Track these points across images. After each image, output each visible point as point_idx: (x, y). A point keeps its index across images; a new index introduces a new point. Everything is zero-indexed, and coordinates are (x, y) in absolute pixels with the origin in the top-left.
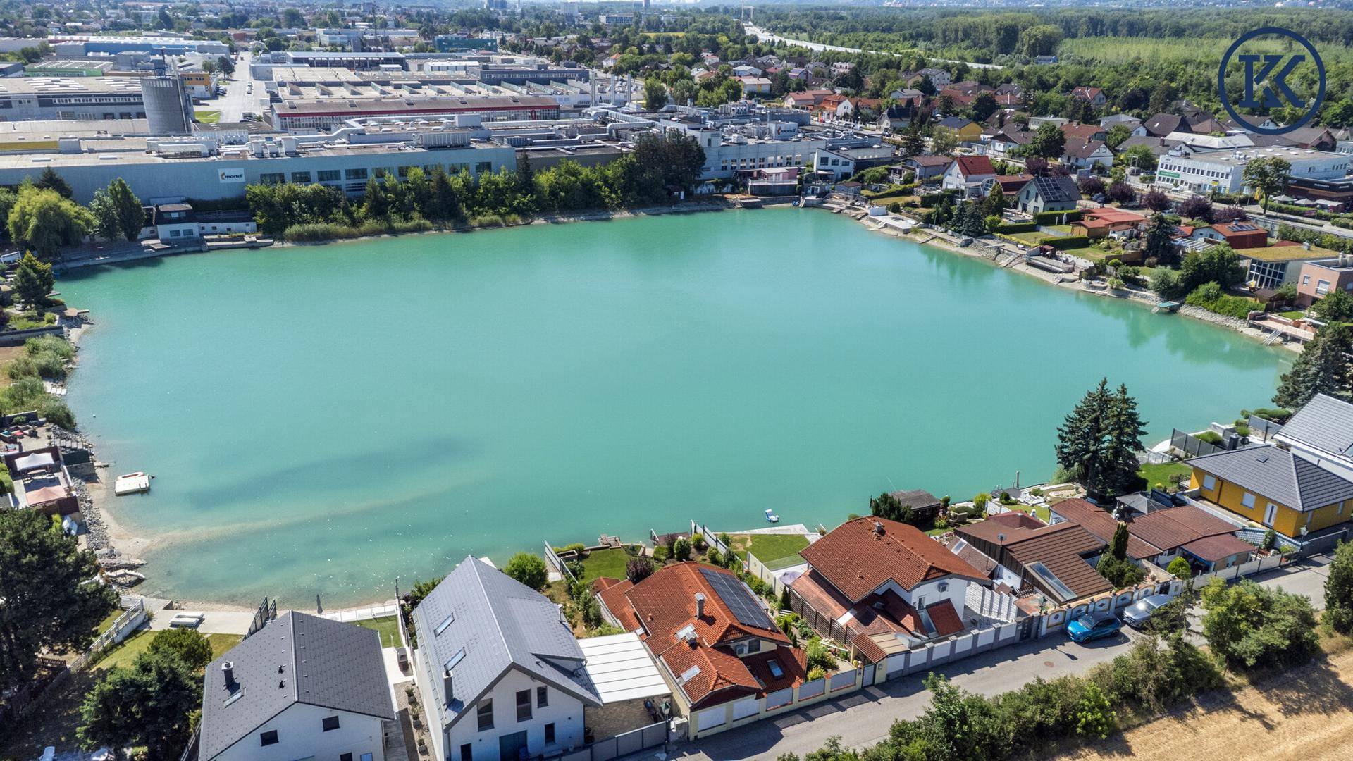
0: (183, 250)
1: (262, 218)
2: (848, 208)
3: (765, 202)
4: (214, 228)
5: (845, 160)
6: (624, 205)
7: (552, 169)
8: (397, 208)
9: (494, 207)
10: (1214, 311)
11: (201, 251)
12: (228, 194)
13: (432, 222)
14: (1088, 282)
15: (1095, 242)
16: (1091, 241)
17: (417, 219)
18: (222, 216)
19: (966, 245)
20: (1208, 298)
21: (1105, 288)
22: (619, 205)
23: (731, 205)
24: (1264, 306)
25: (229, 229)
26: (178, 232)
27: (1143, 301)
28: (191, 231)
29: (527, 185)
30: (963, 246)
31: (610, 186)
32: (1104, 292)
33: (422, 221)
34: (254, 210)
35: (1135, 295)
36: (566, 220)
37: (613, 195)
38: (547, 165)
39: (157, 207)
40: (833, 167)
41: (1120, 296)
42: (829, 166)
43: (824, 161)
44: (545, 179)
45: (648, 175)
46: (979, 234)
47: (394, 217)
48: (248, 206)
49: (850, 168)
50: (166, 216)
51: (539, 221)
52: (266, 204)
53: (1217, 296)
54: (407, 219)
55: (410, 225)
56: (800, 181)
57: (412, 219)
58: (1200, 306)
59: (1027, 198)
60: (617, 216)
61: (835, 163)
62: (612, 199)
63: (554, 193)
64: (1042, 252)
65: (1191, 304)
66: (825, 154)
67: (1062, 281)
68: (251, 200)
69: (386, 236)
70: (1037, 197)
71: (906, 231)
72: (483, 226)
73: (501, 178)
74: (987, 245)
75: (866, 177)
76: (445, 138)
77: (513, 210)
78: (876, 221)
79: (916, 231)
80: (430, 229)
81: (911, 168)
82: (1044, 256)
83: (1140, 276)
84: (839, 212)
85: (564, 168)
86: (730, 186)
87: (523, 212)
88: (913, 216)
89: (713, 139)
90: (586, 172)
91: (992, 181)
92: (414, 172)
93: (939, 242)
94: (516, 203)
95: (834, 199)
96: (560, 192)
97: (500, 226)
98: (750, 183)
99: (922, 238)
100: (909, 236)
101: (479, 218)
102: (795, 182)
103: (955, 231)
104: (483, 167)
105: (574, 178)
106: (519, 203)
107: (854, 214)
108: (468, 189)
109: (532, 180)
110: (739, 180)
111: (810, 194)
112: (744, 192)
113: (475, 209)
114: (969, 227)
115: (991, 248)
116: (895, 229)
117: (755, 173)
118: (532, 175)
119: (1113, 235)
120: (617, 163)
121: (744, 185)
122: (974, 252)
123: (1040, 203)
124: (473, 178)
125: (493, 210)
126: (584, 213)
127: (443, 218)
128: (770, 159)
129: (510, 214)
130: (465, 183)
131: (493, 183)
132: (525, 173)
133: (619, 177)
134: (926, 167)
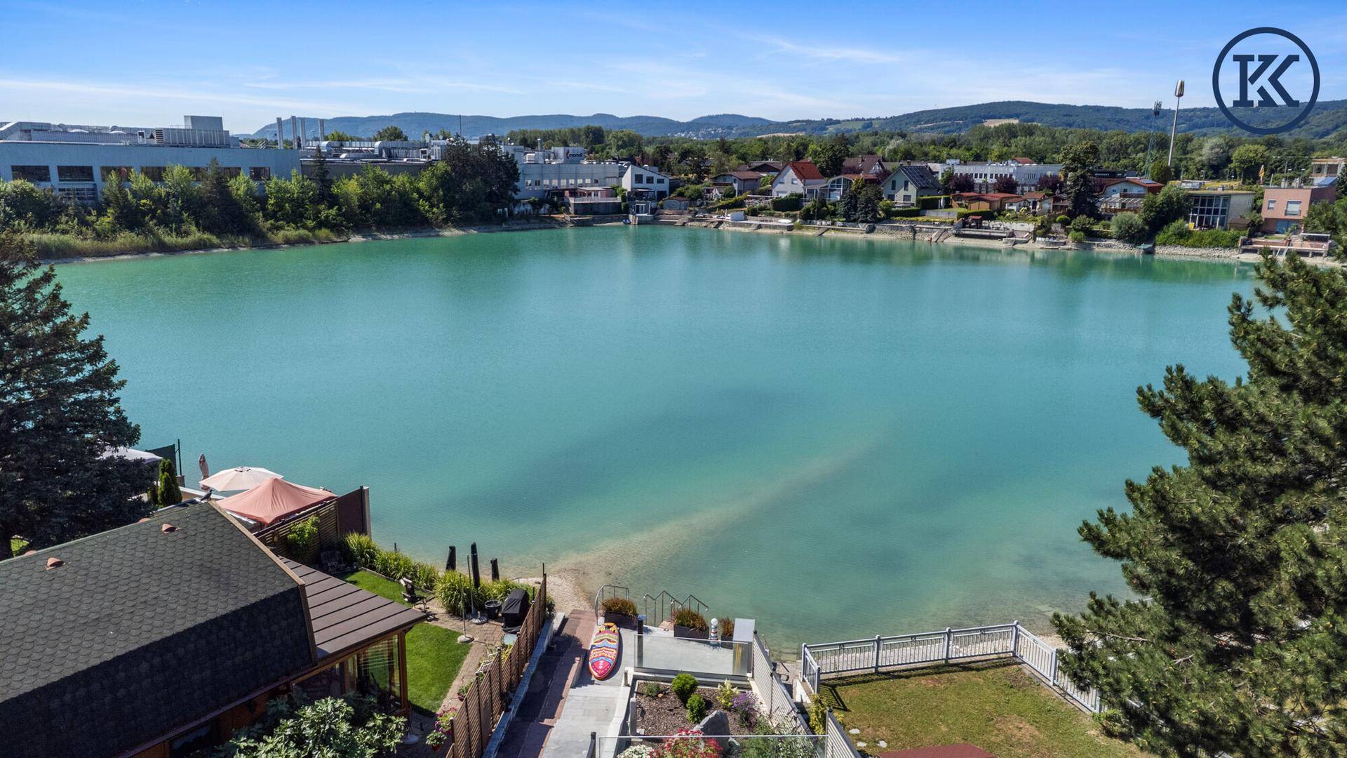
2: (692, 220)
3: (594, 221)
5: (659, 177)
6: (449, 221)
7: (355, 176)
8: (158, 219)
9: (296, 218)
10: (1193, 246)
13: (218, 237)
14: (1047, 239)
15: (1000, 215)
16: (996, 213)
17: (196, 235)
19: (871, 230)
20: (1181, 235)
22: (446, 221)
23: (562, 224)
24: (1247, 232)
27: (1109, 250)
29: (327, 196)
30: (868, 233)
31: (428, 199)
32: (1066, 247)
33: (206, 236)
35: (1098, 245)
36: (389, 237)
37: (435, 210)
38: (350, 170)
40: (649, 186)
41: (1084, 249)
43: (638, 178)
44: (351, 187)
45: (468, 187)
46: (879, 221)
47: (160, 231)
49: (665, 187)
51: (357, 239)
53: (1191, 233)
54: (179, 233)
55: (188, 240)
56: (624, 198)
57: (187, 233)
58: (1174, 244)
59: (893, 188)
60: (447, 233)
61: (650, 180)
62: (433, 213)
63: (365, 205)
64: (966, 224)
65: (1164, 244)
66: (640, 171)
67: (1015, 243)
69: (155, 254)
70: (907, 184)
71: (790, 228)
72: (289, 242)
73: (293, 185)
74: (897, 228)
75: (687, 193)
76: (194, 137)
77: (321, 224)
78: (741, 225)
79: (800, 228)
80: (218, 247)
81: (727, 185)
82: (970, 227)
83: (1096, 228)
84: (684, 224)
85: (371, 175)
86: (547, 206)
87: (335, 227)
88: (780, 216)
89: (516, 154)
90: (400, 180)
91: (839, 181)
92: (177, 171)
93: (831, 234)
94: (323, 215)
95: (668, 215)
96: (374, 204)
97: (312, 243)
98: (572, 201)
99: (809, 233)
100: (795, 232)
101: (281, 233)
102: (619, 199)
103: (847, 221)
104: (257, 174)
105: (388, 187)
106: (327, 217)
107: (704, 224)
108: (255, 199)
109: (334, 190)
110: (555, 199)
111: (638, 212)
112: (567, 211)
113: (272, 221)
114: (866, 213)
115: (902, 229)
116: (775, 227)
117: (567, 193)
118: (331, 182)
119: (1011, 208)
120: (427, 174)
121: (563, 205)
122: (882, 236)
123: (912, 190)
124: (255, 184)
125: (295, 223)
126: (406, 230)
127: (232, 233)
128: (572, 181)
129: (320, 228)
130: (249, 191)
131: (286, 191)
132: (322, 181)
133: (436, 189)
134: (745, 180)
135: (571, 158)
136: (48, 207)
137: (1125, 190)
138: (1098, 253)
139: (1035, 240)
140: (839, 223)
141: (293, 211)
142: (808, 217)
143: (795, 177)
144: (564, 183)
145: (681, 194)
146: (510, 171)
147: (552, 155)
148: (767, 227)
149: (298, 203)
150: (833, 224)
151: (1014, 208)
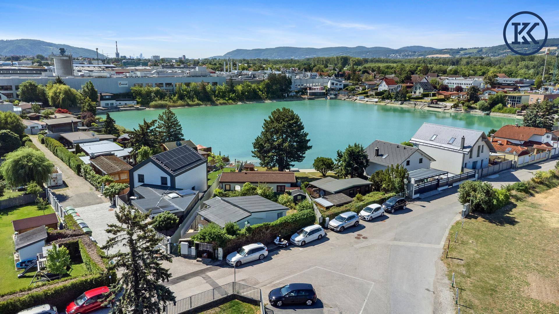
0: (112, 110)
1: (139, 99)
2: (347, 98)
3: (315, 98)
4: (120, 103)
5: (340, 83)
6: (268, 98)
7: (241, 85)
8: (188, 97)
9: (223, 97)
10: (503, 113)
11: (119, 111)
12: (122, 91)
13: (202, 102)
14: (455, 109)
15: (447, 100)
16: (446, 99)
17: (197, 101)
18: (122, 99)
19: (402, 104)
20: (499, 109)
21: (461, 110)
22: (266, 98)
23: (304, 99)
24: (521, 109)
25: (126, 104)
26: (108, 104)
27: (475, 113)
28: (112, 104)
29: (233, 91)
31: (262, 91)
32: (461, 112)
33: (199, 102)
34: (135, 96)
35: (472, 111)
36: (249, 103)
37: (263, 94)
38: (239, 83)
39: (101, 94)
40: (336, 86)
41: (467, 112)
42: (335, 86)
43: (333, 84)
44: (239, 88)
45: (274, 87)
46: (406, 100)
47: (188, 100)
48: (132, 95)
49: (342, 87)
50: (104, 97)
51: (240, 103)
52: (139, 94)
53: (503, 108)
54: (193, 101)
55: (195, 103)
56: (326, 91)
57: (195, 101)
58: (497, 112)
59: (416, 89)
60: (266, 102)
61: (336, 84)
62: (263, 96)
63: (243, 93)
64: (432, 103)
65: (494, 112)
66: (333, 81)
67: (445, 110)
68: (133, 92)
69: (187, 107)
70: (420, 88)
71: (376, 102)
72: (221, 104)
73: (223, 87)
74: (410, 103)
75: (349, 89)
76: (198, 74)
77: (230, 99)
78: (362, 101)
79: (380, 102)
80: (202, 105)
81: (364, 86)
82: (433, 104)
83: (472, 106)
84: (344, 100)
85: (245, 84)
86: (301, 93)
87: (234, 100)
88: (376, 98)
89: (292, 76)
90: (253, 86)
91: (399, 86)
92: (193, 84)
93: (389, 105)
94: (230, 96)
95: (340, 96)
96: (245, 93)
97: (227, 104)
98: (309, 91)
99: (383, 104)
100: (378, 103)
101: (219, 101)
102: (324, 91)
103: (395, 100)
104: (215, 84)
105: (250, 88)
106: (232, 96)
107: (351, 100)
108: (212, 91)
109: (234, 88)
110: (304, 91)
111: (331, 95)
112: (307, 95)
113: (217, 98)
114: (401, 98)
115: (412, 104)
116: (372, 102)
117: (308, 89)
118: (234, 86)
119: (452, 97)
120: (262, 83)
121: (306, 92)
122: (405, 106)
123: (422, 90)
124: (213, 87)
125: (223, 98)
126: (254, 101)
127: (206, 101)
128: (311, 85)
129: (229, 100)
130: (211, 89)
131: (221, 89)
132: (231, 86)
133: (264, 88)
134: (370, 85)
135: (312, 76)
136: (163, 94)
137: (490, 93)
138: (472, 114)
139: (451, 109)
140: (393, 101)
141: (223, 95)
142: (383, 99)
143: (386, 84)
144: (308, 85)
145: (347, 89)
146: (289, 82)
147: (306, 76)
148: (370, 101)
149: (224, 93)
150: (391, 101)
151: (453, 97)
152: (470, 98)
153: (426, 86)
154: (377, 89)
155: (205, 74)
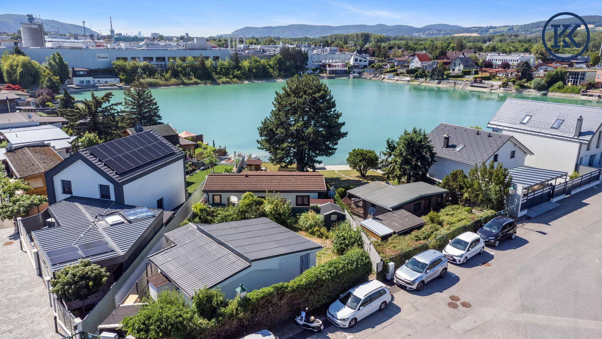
0: (88, 89)
1: (123, 76)
2: (373, 77)
3: (335, 76)
4: (99, 81)
5: (365, 60)
6: (279, 76)
7: (248, 60)
8: (183, 74)
9: (226, 74)
10: (564, 93)
11: (97, 90)
12: (101, 66)
13: (201, 80)
14: (504, 88)
15: (493, 78)
16: (492, 77)
17: (194, 80)
18: (102, 76)
19: (439, 83)
20: (559, 88)
21: (512, 90)
22: (278, 76)
23: (323, 78)
24: (586, 88)
25: (106, 82)
26: (83, 82)
27: (529, 93)
28: (89, 81)
29: (238, 67)
30: (438, 84)
31: (273, 68)
32: (512, 92)
33: (197, 80)
34: (118, 73)
35: (525, 91)
36: (257, 82)
37: (275, 72)
38: (247, 57)
39: (73, 68)
40: (360, 63)
41: (519, 93)
42: (358, 62)
43: (356, 60)
44: (246, 64)
45: (288, 64)
46: (443, 79)
47: (184, 78)
48: (114, 71)
49: (367, 63)
50: (78, 73)
51: (246, 82)
52: (123, 69)
53: (563, 87)
54: (189, 79)
55: (191, 81)
56: (349, 68)
57: (191, 79)
58: (556, 92)
59: (455, 66)
60: (278, 81)
61: (361, 61)
62: (274, 73)
63: (250, 70)
64: (475, 81)
65: (552, 91)
66: (357, 57)
67: (491, 90)
68: (115, 68)
69: (182, 86)
70: (460, 64)
71: (409, 81)
72: (224, 83)
73: (226, 63)
74: (449, 82)
75: (375, 66)
76: (196, 46)
77: (235, 77)
78: (391, 80)
79: (412, 81)
80: (200, 84)
81: (392, 63)
82: (477, 83)
83: (525, 84)
84: (370, 79)
85: (253, 59)
86: (319, 71)
87: (239, 78)
88: (407, 76)
89: (309, 51)
90: (262, 61)
91: (435, 62)
92: (190, 59)
93: (424, 84)
94: (235, 74)
95: (365, 75)
96: (253, 69)
97: (231, 83)
98: (328, 69)
99: (416, 83)
100: (410, 83)
101: (221, 80)
102: (347, 69)
103: (431, 79)
104: (216, 58)
105: (258, 64)
106: (237, 74)
107: (378, 79)
108: (213, 67)
109: (240, 64)
110: (322, 68)
111: (354, 73)
112: (326, 73)
113: (218, 75)
114: (438, 76)
115: (451, 83)
116: (403, 81)
117: (327, 66)
118: (239, 62)
119: (499, 75)
120: (274, 59)
121: (325, 70)
122: (443, 85)
123: (462, 67)
124: (214, 62)
125: (226, 76)
126: (264, 79)
127: (205, 79)
128: (331, 61)
129: (234, 78)
130: (212, 65)
131: (224, 65)
132: (236, 61)
133: (276, 64)
134: (400, 61)
135: (332, 52)
136: (152, 70)
137: (546, 69)
138: (525, 94)
139: (500, 88)
140: (428, 80)
141: (226, 72)
142: (417, 77)
143: (418, 60)
144: (327, 61)
145: (373, 67)
146: (305, 57)
147: (325, 51)
148: (400, 80)
149: (227, 69)
150: (426, 80)
151: (500, 75)
152: (522, 75)
153: (467, 61)
154: (408, 66)
155: (205, 47)
